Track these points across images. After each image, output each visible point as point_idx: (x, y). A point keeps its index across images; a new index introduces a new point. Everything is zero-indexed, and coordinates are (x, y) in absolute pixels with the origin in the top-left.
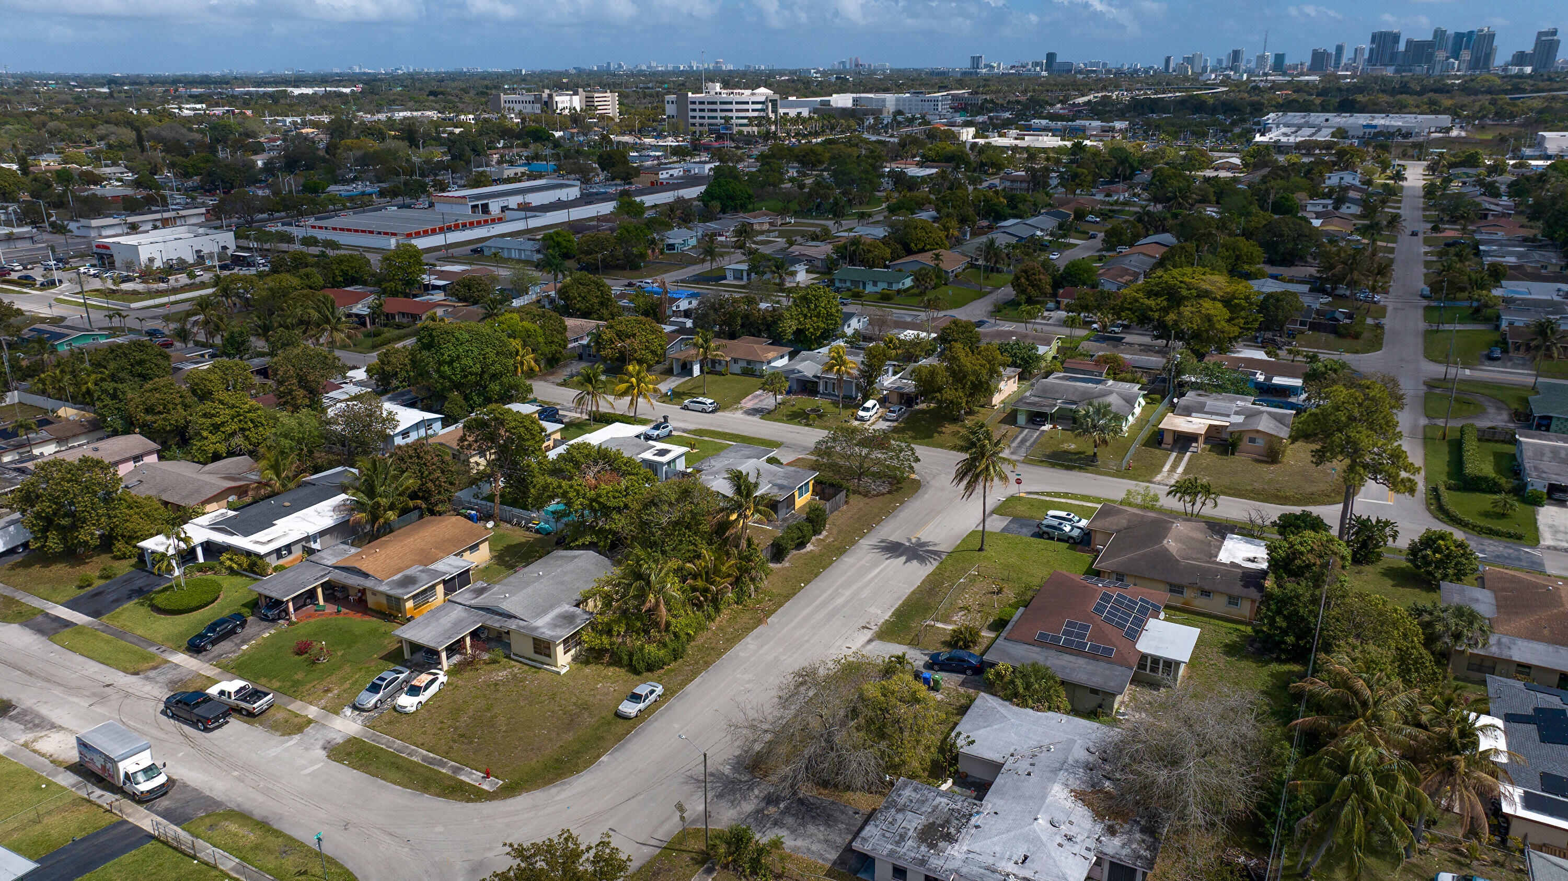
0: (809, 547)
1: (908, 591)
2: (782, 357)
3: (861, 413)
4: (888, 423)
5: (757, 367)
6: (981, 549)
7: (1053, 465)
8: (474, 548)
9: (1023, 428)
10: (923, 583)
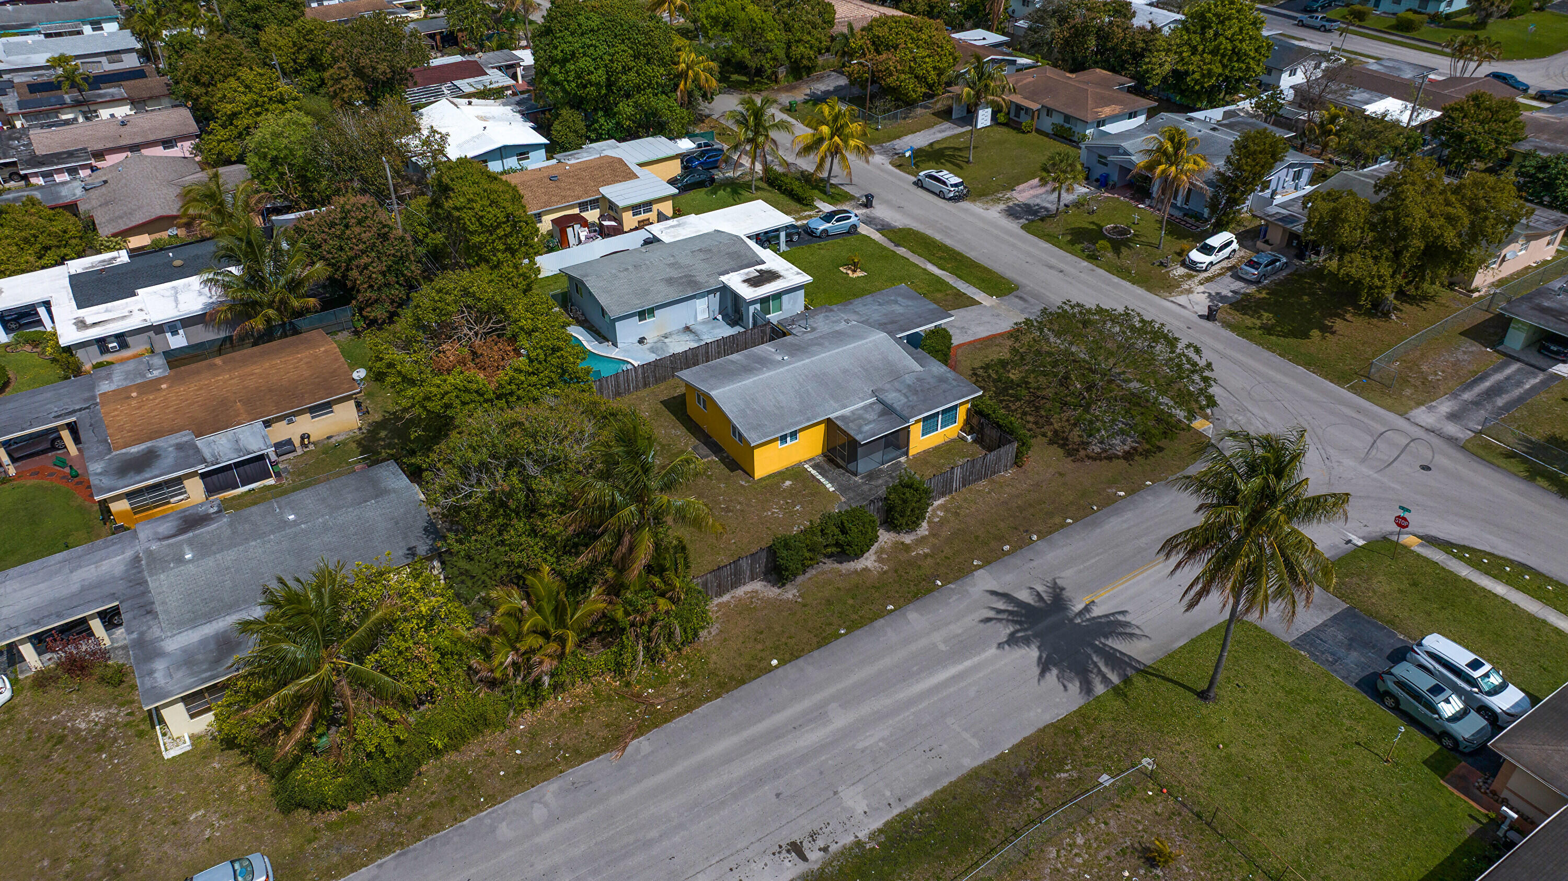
0: (868, 561)
1: (969, 763)
2: (1132, 115)
3: (1195, 255)
4: (1238, 285)
5: (1077, 129)
6: (1203, 695)
7: (1533, 474)
8: (325, 408)
9: (1512, 358)
10: (1015, 750)
